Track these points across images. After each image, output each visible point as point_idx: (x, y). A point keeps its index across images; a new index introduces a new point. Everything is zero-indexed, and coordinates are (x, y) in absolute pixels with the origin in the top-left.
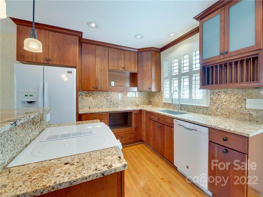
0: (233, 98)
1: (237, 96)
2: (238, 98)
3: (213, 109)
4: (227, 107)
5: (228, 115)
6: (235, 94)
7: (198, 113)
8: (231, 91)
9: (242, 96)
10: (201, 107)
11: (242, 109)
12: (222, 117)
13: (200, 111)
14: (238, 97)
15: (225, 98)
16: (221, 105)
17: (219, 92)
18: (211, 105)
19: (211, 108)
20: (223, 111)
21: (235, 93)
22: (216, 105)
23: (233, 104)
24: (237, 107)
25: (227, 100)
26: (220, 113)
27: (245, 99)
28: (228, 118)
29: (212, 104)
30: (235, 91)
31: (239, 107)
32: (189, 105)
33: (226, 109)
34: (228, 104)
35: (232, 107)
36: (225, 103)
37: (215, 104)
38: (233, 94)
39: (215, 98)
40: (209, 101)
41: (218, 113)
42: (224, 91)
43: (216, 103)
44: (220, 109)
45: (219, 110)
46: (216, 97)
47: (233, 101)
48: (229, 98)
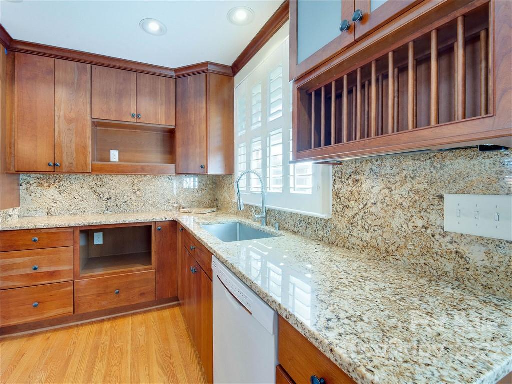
0: (400, 193)
1: (410, 186)
2: (417, 192)
3: (340, 226)
4: (380, 222)
5: (383, 250)
6: (406, 177)
7: (303, 235)
8: (392, 168)
9: (431, 183)
10: (310, 217)
11: (429, 231)
12: (364, 255)
13: (310, 232)
14: (417, 187)
15: (375, 191)
16: (362, 214)
17: (356, 173)
18: (336, 212)
19: (336, 223)
20: (369, 235)
21: (405, 173)
22: (349, 213)
23: (399, 211)
24: (411, 224)
25: (381, 197)
26: (358, 242)
27: (441, 197)
28: (384, 259)
29: (339, 210)
30: (404, 167)
31: (420, 223)
32: (285, 212)
33: (376, 228)
34: (382, 214)
35: (396, 223)
36: (373, 210)
37: (347, 211)
38: (398, 178)
39: (345, 191)
40: (331, 202)
41: (353, 240)
42: (371, 169)
43: (348, 207)
44: (360, 228)
45: (356, 230)
46: (349, 189)
47: (400, 201)
48: (387, 191)
